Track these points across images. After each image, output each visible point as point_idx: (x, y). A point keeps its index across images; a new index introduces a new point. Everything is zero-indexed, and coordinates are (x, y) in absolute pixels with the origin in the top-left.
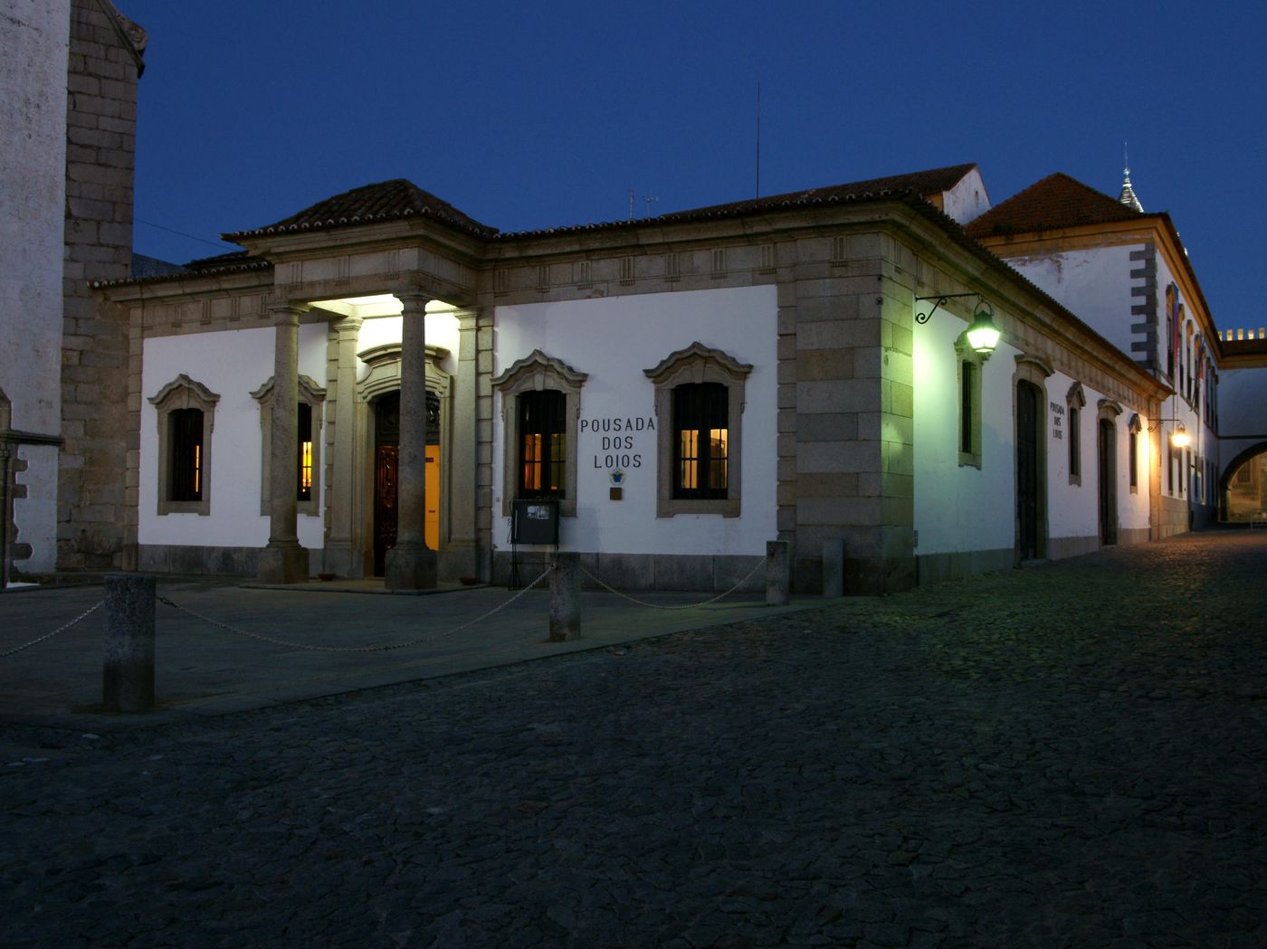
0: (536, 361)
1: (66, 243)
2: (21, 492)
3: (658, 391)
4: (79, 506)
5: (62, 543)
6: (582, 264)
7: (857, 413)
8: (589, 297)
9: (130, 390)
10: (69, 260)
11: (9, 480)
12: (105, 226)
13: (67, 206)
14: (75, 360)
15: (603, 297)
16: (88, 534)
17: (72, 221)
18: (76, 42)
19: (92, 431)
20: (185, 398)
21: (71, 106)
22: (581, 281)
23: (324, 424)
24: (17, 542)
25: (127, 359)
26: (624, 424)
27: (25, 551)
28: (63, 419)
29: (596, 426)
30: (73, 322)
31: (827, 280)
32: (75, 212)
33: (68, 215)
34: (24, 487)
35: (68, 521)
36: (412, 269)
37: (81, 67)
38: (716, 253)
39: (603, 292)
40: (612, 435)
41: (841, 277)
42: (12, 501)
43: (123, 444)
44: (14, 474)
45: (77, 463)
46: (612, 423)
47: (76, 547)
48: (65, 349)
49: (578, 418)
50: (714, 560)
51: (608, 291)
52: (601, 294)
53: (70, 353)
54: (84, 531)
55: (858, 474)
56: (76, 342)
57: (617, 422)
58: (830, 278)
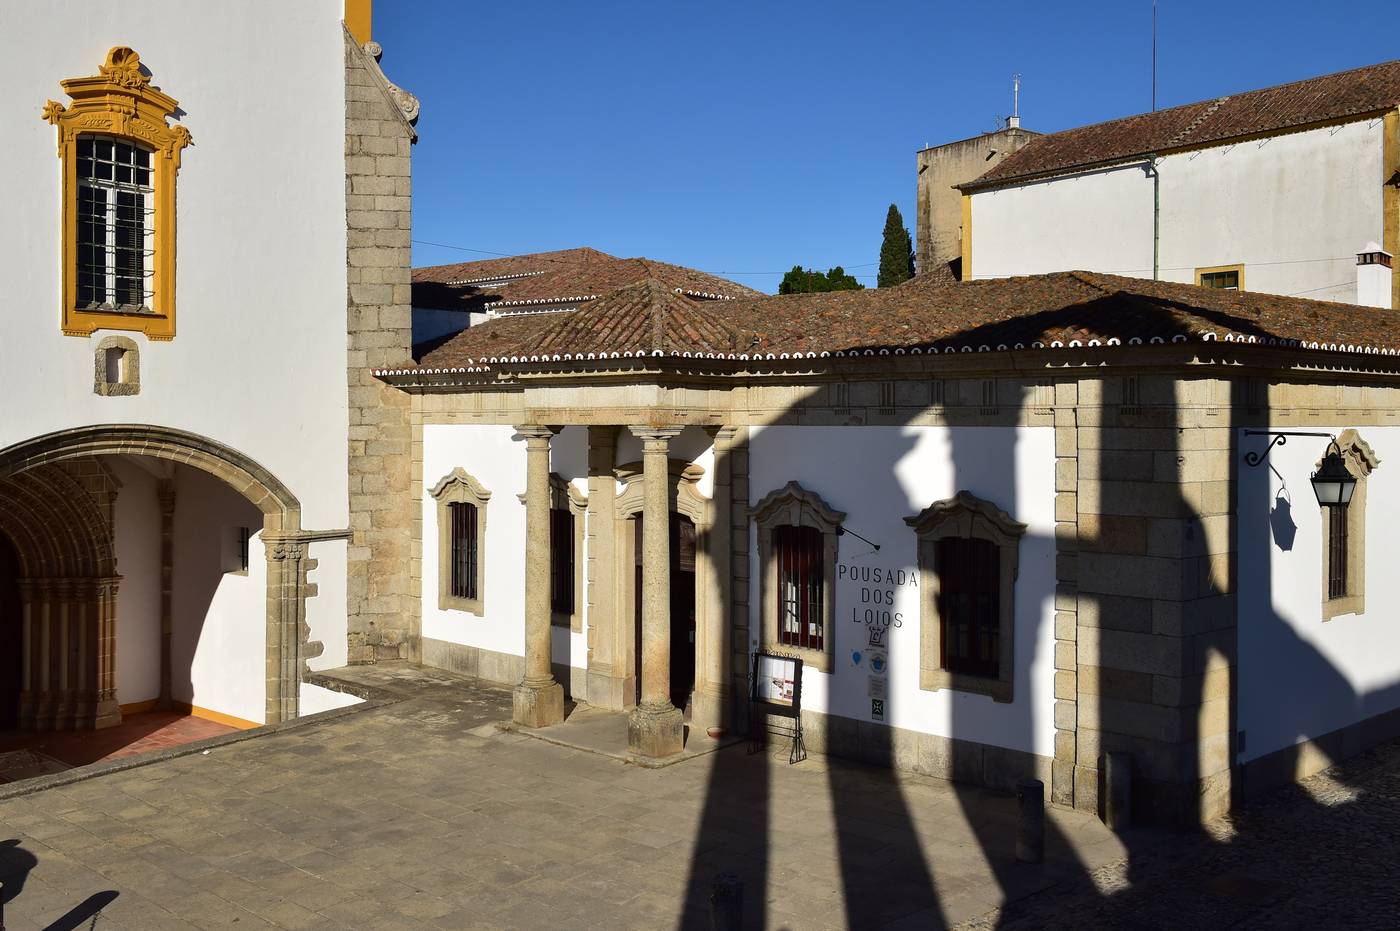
0: (791, 495)
1: (349, 333)
2: (312, 590)
3: (921, 542)
4: (367, 599)
5: (353, 636)
6: (839, 386)
7: (1151, 600)
8: (846, 424)
9: (413, 478)
10: (354, 349)
11: (301, 581)
12: (386, 310)
13: (349, 293)
14: (361, 451)
15: (860, 425)
16: (376, 626)
17: (354, 309)
18: (351, 122)
19: (378, 523)
20: (460, 490)
21: (350, 189)
22: (838, 406)
23: (587, 537)
24: (309, 641)
25: (409, 445)
26: (884, 575)
27: (317, 649)
28: (351, 512)
29: (855, 574)
30: (358, 412)
31: (1115, 430)
32: (356, 300)
33: (351, 303)
34: (316, 586)
35: (358, 615)
36: (652, 405)
37: (356, 146)
38: (985, 383)
39: (861, 420)
40: (872, 586)
41: (1132, 427)
42: (304, 601)
43: (408, 533)
44: (305, 574)
45: (365, 554)
46: (871, 572)
47: (365, 639)
48: (351, 440)
49: (836, 562)
50: (983, 750)
51: (866, 419)
52: (859, 422)
53: (356, 444)
54: (372, 623)
55: (1152, 675)
56: (362, 433)
57: (877, 572)
58: (1117, 427)
